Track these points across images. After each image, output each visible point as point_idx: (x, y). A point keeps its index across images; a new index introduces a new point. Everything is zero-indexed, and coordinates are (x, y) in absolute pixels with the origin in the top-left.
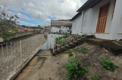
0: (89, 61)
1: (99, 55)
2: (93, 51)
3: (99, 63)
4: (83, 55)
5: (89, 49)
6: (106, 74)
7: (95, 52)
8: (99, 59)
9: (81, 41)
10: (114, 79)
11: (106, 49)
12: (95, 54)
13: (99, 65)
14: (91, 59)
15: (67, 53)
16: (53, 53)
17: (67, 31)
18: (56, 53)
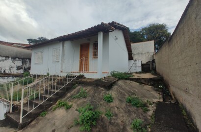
0: (95, 102)
1: (100, 94)
2: (92, 92)
3: (102, 100)
4: (85, 100)
5: (87, 91)
7: (95, 93)
8: (101, 97)
9: (72, 84)
12: (96, 94)
13: (104, 102)
15: (57, 108)
16: (21, 122)
17: (15, 68)
18: (30, 120)
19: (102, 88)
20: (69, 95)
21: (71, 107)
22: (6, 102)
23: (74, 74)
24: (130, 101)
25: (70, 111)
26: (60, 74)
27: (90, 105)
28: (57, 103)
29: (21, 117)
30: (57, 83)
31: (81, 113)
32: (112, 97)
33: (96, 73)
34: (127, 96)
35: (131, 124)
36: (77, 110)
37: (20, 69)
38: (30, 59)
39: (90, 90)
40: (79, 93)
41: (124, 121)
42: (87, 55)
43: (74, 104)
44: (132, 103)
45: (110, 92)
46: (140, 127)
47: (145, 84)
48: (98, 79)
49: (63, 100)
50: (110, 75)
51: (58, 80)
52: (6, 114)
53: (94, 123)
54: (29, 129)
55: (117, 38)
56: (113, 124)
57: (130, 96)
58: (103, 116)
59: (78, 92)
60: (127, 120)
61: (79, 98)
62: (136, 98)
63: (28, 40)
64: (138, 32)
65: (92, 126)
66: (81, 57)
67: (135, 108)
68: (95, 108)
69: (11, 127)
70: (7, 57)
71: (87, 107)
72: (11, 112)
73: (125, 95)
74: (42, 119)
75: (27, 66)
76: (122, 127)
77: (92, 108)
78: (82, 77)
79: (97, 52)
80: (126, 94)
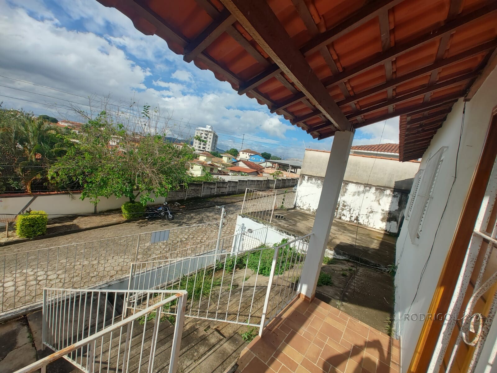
17: (379, 216)
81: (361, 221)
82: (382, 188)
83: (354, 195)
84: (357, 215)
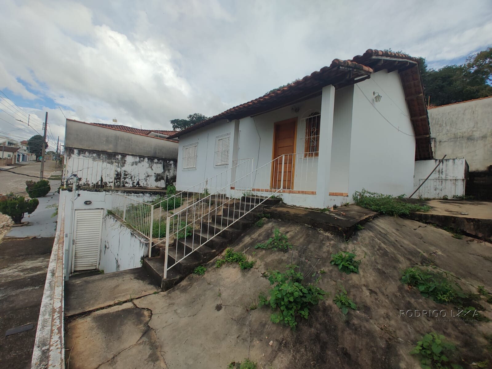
0: (307, 266)
1: (320, 247)
2: (301, 240)
3: (328, 264)
4: (285, 257)
5: (288, 236)
6: (350, 282)
7: (309, 242)
8: (324, 255)
9: (255, 216)
10: (364, 285)
11: (326, 230)
12: (311, 247)
13: (331, 268)
14: (309, 262)
15: (223, 263)
16: (165, 277)
17: (153, 178)
18: (178, 277)
19: (327, 234)
20: (247, 240)
21: (251, 266)
22: (143, 237)
23: (259, 194)
24: (414, 281)
25: (249, 274)
26: (230, 193)
27: (296, 270)
28: (223, 254)
29: (166, 269)
30: (225, 211)
31: (275, 284)
32: (356, 259)
33: (313, 193)
34: (404, 264)
35: (414, 343)
36: (264, 276)
37: (160, 180)
38: (175, 161)
39: (296, 235)
40: (271, 240)
41: (391, 329)
42: (291, 149)
43: (259, 262)
44: (422, 288)
45: (350, 246)
46: (444, 358)
47: (476, 237)
48: (318, 209)
49: (236, 249)
50: (350, 200)
51: (226, 205)
52: (143, 258)
53: (305, 313)
54: (178, 292)
55: (378, 98)
56: (356, 330)
57: (413, 265)
58: (329, 302)
59: (268, 235)
60: (400, 329)
61: (269, 249)
62: (439, 276)
63: (173, 122)
64: (461, 69)
65: (299, 318)
66: (276, 154)
67: (432, 303)
68: (308, 279)
69: (151, 283)
70: (142, 157)
71: (288, 272)
72: (150, 256)
73: (398, 261)
74: (197, 280)
75: (170, 175)
76: (382, 344)
77: (301, 278)
78: (277, 201)
79: (318, 140)
80: (401, 259)
81: (141, 185)
82: (152, 158)
83: (132, 165)
84: (138, 181)
